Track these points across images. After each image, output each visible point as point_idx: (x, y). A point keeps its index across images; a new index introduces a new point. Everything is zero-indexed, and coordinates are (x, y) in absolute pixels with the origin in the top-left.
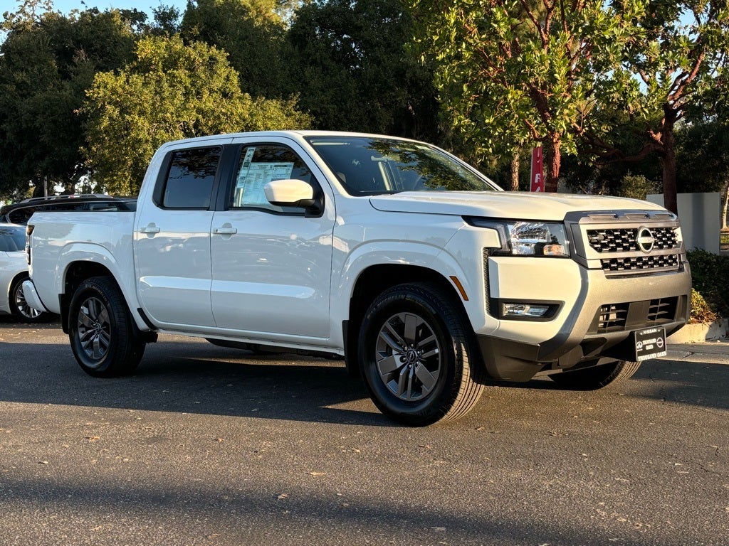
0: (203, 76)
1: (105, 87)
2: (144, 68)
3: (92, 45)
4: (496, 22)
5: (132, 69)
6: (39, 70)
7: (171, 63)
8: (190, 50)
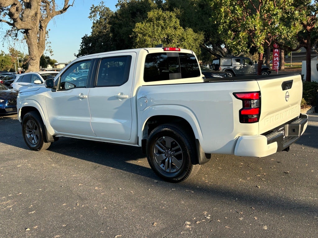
0: (168, 22)
1: (138, 28)
2: (150, 20)
3: (142, 11)
4: (237, 10)
5: (147, 21)
6: (126, 20)
7: (158, 19)
8: (164, 14)
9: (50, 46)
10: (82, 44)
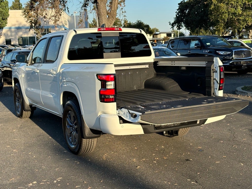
9: (125, 16)
10: (178, 11)
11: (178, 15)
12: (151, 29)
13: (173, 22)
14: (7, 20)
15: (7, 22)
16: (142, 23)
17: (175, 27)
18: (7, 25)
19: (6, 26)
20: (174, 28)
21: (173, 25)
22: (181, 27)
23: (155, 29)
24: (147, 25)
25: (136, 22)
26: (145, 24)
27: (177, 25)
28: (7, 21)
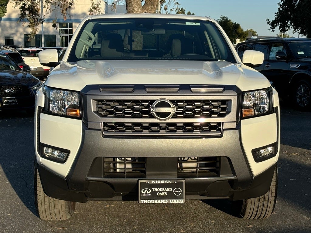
9: (178, 3)
10: (282, 2)
11: (281, 9)
12: (242, 30)
13: (274, 20)
14: (6, 6)
15: (6, 10)
16: (230, 21)
17: (276, 27)
18: (5, 15)
19: (3, 16)
20: (274, 29)
21: (273, 25)
22: (287, 29)
23: (251, 31)
24: (237, 24)
25: (219, 20)
26: (234, 23)
27: (279, 25)
28: (6, 8)
